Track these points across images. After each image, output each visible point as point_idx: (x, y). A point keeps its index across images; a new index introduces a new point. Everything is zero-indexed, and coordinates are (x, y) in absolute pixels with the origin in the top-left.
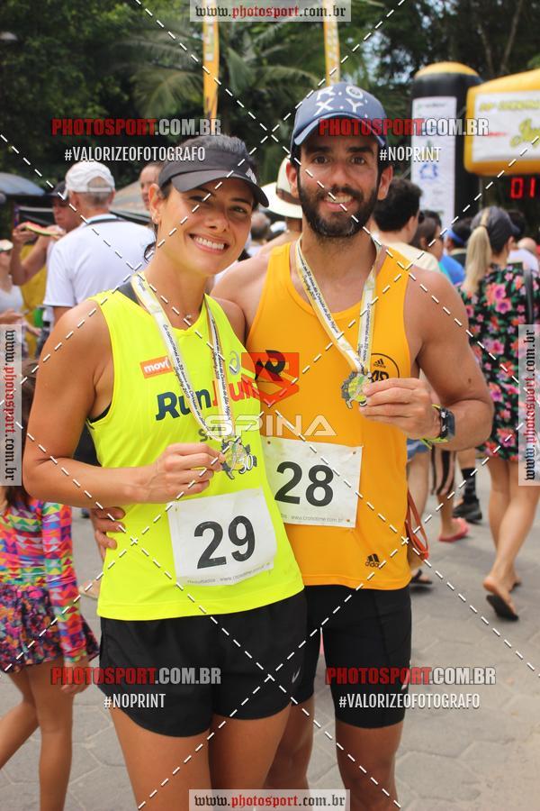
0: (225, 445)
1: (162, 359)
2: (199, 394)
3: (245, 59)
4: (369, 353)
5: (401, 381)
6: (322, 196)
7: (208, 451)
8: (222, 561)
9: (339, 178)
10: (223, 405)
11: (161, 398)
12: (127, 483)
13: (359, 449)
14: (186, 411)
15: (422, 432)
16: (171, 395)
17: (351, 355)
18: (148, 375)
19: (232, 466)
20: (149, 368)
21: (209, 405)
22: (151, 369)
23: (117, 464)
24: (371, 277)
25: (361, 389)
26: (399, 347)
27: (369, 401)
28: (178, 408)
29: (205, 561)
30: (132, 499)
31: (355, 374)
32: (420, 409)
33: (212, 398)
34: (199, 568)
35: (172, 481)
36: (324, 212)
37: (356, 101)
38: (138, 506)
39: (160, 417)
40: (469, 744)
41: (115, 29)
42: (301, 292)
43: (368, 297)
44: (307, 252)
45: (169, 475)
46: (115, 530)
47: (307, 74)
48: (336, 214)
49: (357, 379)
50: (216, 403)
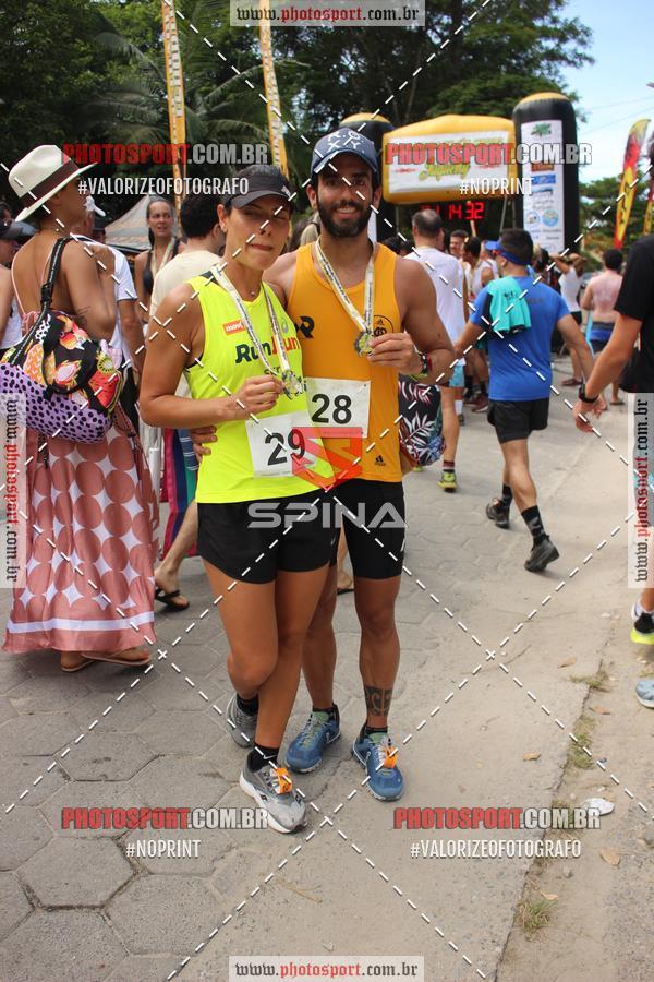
0: (284, 377)
1: (237, 322)
2: (264, 345)
3: (198, 114)
4: (372, 317)
5: (394, 335)
6: (334, 209)
7: (274, 380)
8: (284, 460)
9: (346, 195)
10: (280, 352)
11: (239, 348)
12: (219, 408)
13: (368, 383)
14: (256, 357)
15: (411, 370)
16: (245, 346)
17: (359, 320)
18: (229, 333)
19: (291, 390)
20: (229, 328)
21: (270, 354)
22: (231, 328)
23: (207, 396)
24: (371, 264)
25: (367, 344)
26: (392, 310)
27: (373, 351)
28: (250, 355)
29: (273, 460)
30: (222, 419)
31: (362, 333)
32: (409, 353)
33: (272, 349)
34: (269, 464)
35: (252, 402)
36: (336, 219)
37: (356, 141)
38: (227, 424)
39: (238, 361)
40: (428, 615)
41: (87, 91)
42: (323, 276)
43: (369, 277)
44: (325, 248)
45: (249, 399)
46: (210, 441)
47: (251, 126)
48: (344, 220)
49: (363, 337)
50: (275, 352)
